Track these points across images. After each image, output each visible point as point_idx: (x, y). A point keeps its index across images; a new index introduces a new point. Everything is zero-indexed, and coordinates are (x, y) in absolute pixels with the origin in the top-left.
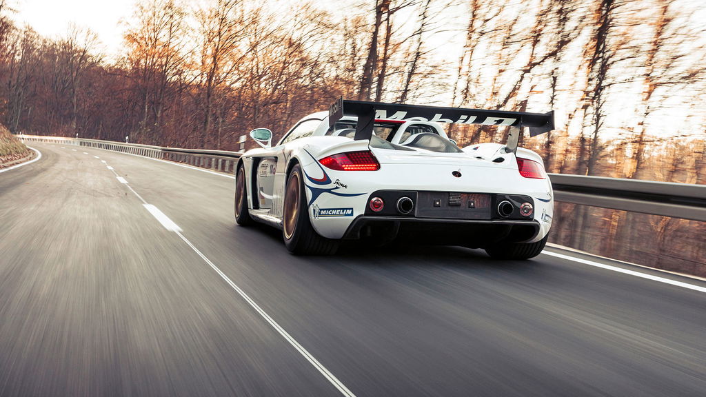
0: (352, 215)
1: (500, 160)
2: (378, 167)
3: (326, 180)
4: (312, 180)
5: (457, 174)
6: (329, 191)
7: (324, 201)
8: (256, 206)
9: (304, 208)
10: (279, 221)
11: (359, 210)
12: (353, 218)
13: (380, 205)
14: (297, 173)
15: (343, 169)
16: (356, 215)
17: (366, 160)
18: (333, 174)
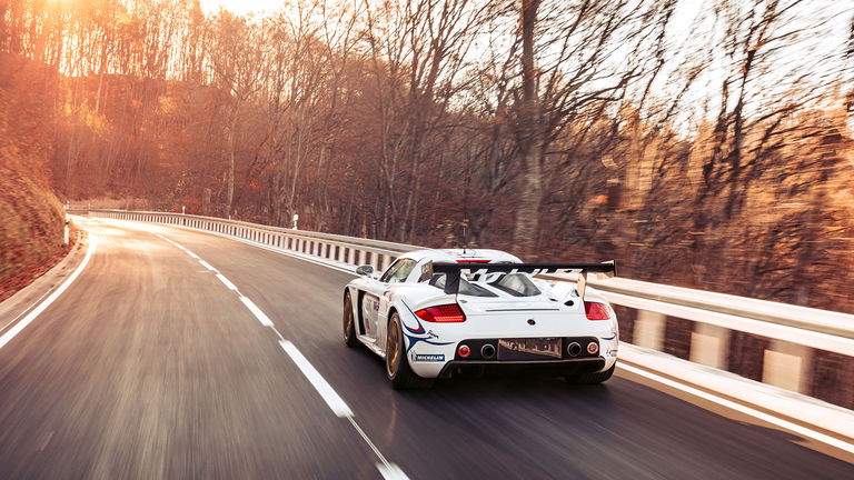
0: (443, 360)
1: (570, 303)
2: (464, 319)
3: (421, 330)
4: (408, 329)
5: (531, 322)
6: (424, 340)
7: (420, 348)
8: (363, 332)
9: (404, 353)
10: (383, 355)
11: (450, 357)
12: (445, 363)
13: (467, 352)
14: (396, 320)
15: (435, 321)
16: (447, 360)
17: (454, 313)
18: (427, 325)
